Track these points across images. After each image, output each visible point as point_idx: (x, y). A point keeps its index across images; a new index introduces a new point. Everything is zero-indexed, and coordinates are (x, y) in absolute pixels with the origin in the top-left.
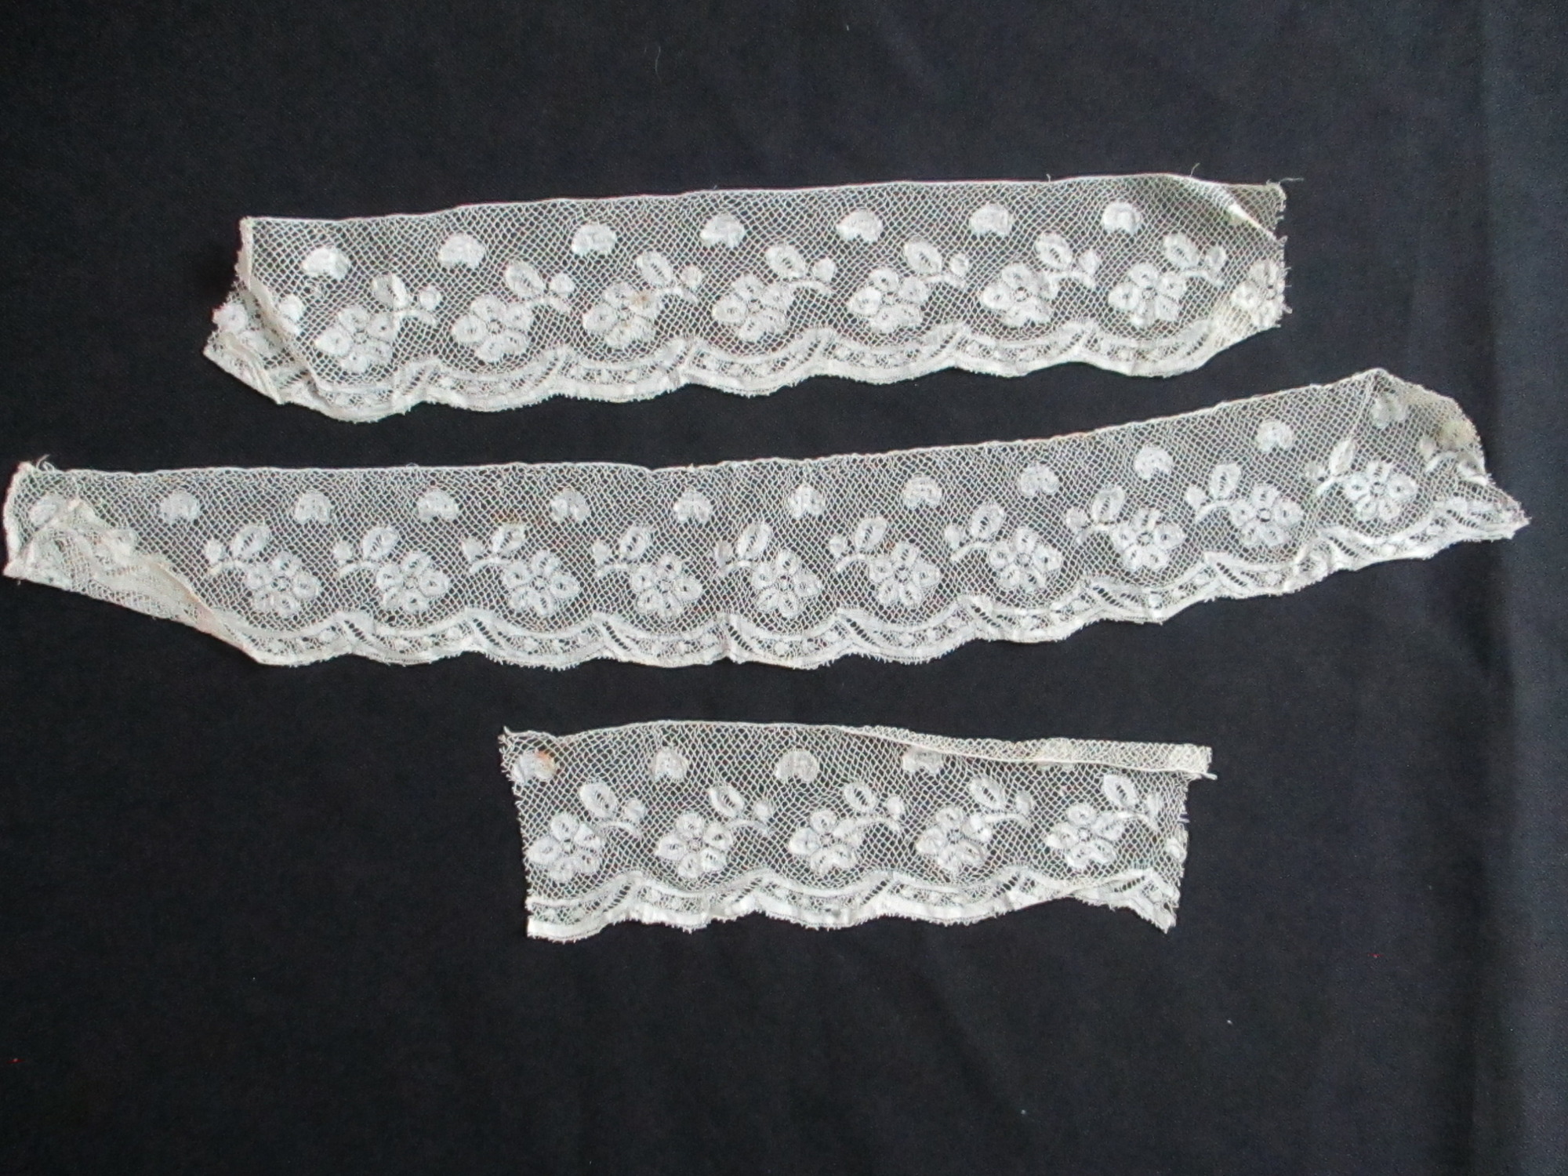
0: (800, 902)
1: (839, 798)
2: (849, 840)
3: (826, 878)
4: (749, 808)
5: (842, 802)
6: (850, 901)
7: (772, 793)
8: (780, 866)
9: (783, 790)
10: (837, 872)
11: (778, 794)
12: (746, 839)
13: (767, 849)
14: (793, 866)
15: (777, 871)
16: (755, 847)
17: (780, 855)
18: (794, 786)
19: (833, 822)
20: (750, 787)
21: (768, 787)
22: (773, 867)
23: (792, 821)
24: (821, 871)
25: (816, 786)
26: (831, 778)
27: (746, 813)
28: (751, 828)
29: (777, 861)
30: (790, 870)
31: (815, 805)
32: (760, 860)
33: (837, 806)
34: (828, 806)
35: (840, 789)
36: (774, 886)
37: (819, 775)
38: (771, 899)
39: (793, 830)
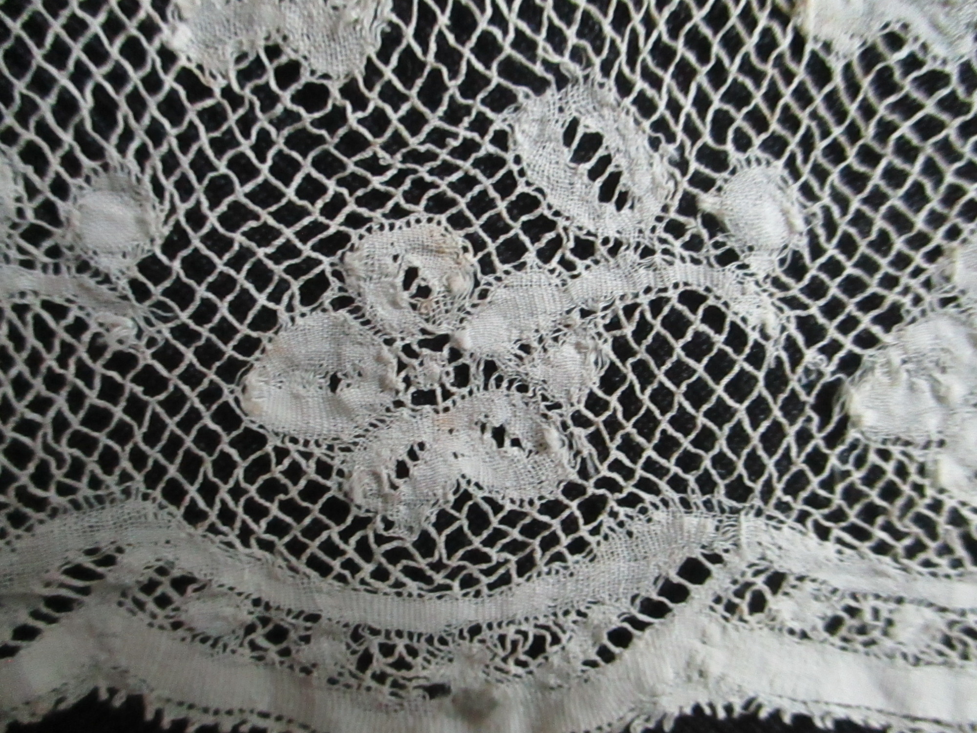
0: (305, 654)
1: (491, 164)
2: (536, 371)
3: (425, 544)
4: (48, 211)
5: (506, 186)
6: (537, 648)
7: (156, 133)
8: (209, 491)
9: (213, 117)
10: (478, 520)
11: (187, 139)
12: (34, 361)
13: (136, 408)
14: (271, 489)
15: (194, 516)
16: (76, 399)
17: (208, 440)
18: (268, 99)
19: (463, 284)
20: (46, 106)
21: (137, 104)
22: (174, 494)
23: (260, 276)
24: (400, 513)
25: (374, 100)
26: (449, 57)
27: (34, 235)
28: (59, 312)
29: (191, 466)
30: (255, 511)
31: (376, 199)
32: (109, 461)
33: (481, 204)
34: (439, 204)
35: (498, 122)
36: (182, 584)
37: (391, 38)
38: (166, 641)
39: (267, 320)
